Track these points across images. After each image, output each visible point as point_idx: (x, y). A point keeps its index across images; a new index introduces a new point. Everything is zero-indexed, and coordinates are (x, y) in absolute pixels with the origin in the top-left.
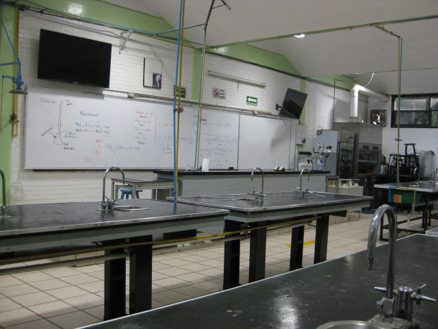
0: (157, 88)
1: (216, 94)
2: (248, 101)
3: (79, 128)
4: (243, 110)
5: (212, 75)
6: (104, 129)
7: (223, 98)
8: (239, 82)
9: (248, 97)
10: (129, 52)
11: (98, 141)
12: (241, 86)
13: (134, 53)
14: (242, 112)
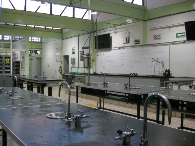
0: (127, 43)
1: (156, 38)
2: (177, 36)
3: (106, 61)
4: (173, 42)
5: (152, 29)
6: (112, 61)
7: (160, 39)
8: (169, 27)
9: (177, 34)
10: (119, 33)
11: (110, 65)
12: (171, 29)
13: (120, 33)
14: (173, 43)
